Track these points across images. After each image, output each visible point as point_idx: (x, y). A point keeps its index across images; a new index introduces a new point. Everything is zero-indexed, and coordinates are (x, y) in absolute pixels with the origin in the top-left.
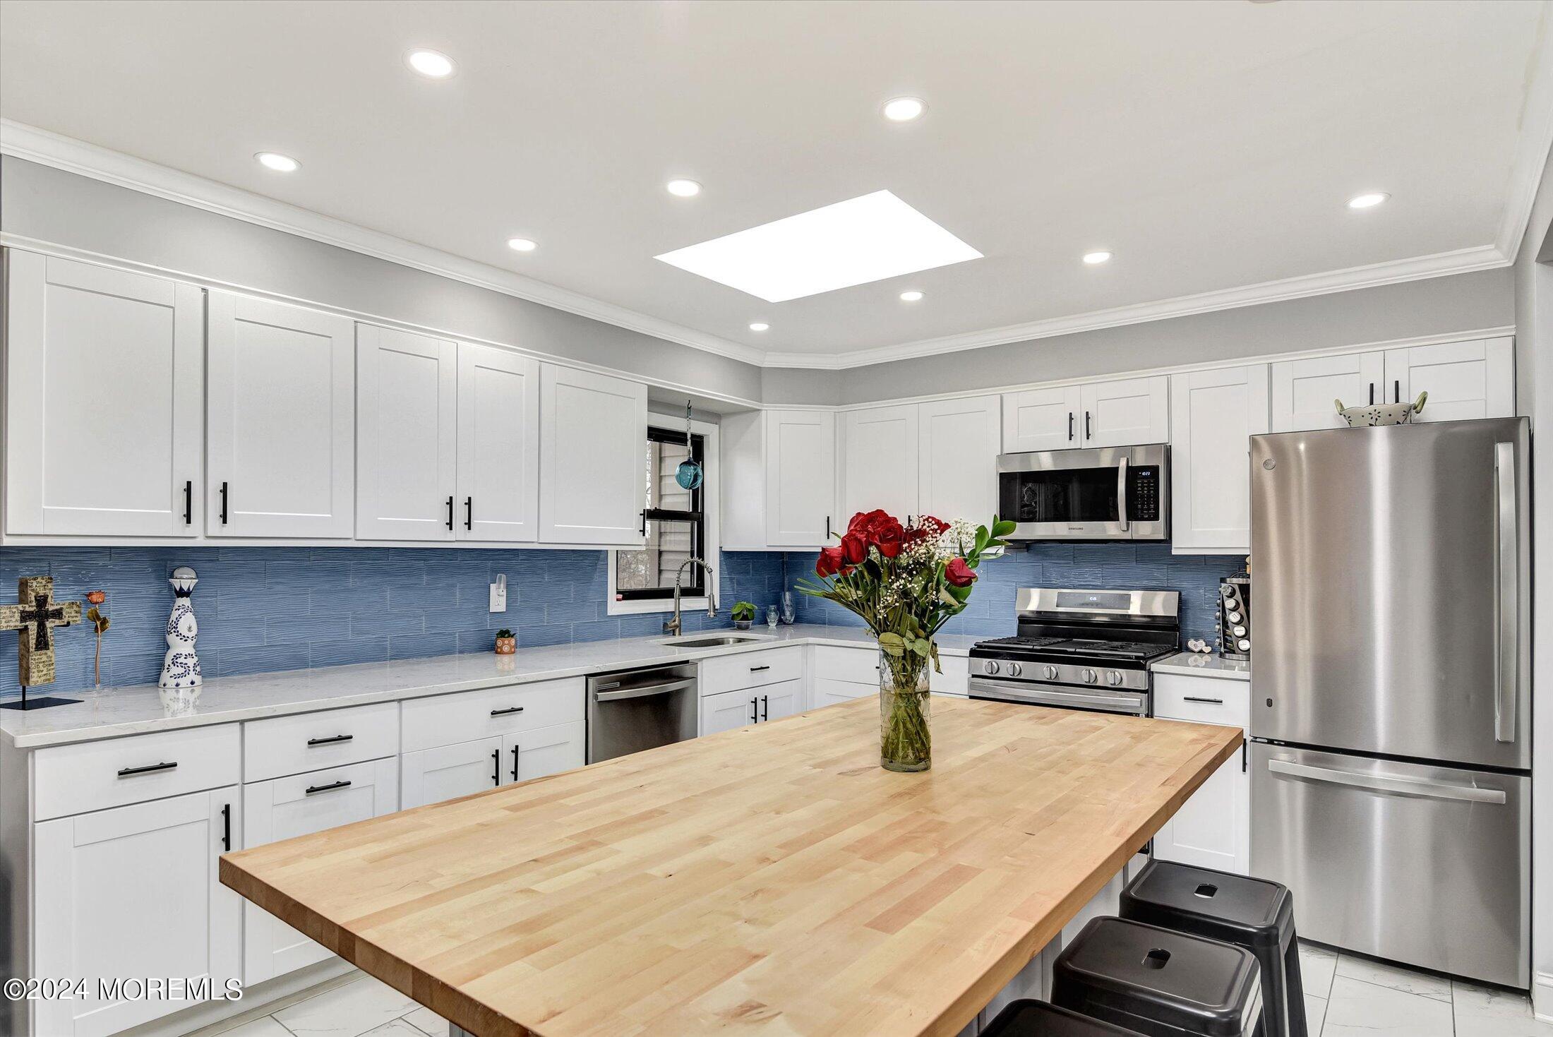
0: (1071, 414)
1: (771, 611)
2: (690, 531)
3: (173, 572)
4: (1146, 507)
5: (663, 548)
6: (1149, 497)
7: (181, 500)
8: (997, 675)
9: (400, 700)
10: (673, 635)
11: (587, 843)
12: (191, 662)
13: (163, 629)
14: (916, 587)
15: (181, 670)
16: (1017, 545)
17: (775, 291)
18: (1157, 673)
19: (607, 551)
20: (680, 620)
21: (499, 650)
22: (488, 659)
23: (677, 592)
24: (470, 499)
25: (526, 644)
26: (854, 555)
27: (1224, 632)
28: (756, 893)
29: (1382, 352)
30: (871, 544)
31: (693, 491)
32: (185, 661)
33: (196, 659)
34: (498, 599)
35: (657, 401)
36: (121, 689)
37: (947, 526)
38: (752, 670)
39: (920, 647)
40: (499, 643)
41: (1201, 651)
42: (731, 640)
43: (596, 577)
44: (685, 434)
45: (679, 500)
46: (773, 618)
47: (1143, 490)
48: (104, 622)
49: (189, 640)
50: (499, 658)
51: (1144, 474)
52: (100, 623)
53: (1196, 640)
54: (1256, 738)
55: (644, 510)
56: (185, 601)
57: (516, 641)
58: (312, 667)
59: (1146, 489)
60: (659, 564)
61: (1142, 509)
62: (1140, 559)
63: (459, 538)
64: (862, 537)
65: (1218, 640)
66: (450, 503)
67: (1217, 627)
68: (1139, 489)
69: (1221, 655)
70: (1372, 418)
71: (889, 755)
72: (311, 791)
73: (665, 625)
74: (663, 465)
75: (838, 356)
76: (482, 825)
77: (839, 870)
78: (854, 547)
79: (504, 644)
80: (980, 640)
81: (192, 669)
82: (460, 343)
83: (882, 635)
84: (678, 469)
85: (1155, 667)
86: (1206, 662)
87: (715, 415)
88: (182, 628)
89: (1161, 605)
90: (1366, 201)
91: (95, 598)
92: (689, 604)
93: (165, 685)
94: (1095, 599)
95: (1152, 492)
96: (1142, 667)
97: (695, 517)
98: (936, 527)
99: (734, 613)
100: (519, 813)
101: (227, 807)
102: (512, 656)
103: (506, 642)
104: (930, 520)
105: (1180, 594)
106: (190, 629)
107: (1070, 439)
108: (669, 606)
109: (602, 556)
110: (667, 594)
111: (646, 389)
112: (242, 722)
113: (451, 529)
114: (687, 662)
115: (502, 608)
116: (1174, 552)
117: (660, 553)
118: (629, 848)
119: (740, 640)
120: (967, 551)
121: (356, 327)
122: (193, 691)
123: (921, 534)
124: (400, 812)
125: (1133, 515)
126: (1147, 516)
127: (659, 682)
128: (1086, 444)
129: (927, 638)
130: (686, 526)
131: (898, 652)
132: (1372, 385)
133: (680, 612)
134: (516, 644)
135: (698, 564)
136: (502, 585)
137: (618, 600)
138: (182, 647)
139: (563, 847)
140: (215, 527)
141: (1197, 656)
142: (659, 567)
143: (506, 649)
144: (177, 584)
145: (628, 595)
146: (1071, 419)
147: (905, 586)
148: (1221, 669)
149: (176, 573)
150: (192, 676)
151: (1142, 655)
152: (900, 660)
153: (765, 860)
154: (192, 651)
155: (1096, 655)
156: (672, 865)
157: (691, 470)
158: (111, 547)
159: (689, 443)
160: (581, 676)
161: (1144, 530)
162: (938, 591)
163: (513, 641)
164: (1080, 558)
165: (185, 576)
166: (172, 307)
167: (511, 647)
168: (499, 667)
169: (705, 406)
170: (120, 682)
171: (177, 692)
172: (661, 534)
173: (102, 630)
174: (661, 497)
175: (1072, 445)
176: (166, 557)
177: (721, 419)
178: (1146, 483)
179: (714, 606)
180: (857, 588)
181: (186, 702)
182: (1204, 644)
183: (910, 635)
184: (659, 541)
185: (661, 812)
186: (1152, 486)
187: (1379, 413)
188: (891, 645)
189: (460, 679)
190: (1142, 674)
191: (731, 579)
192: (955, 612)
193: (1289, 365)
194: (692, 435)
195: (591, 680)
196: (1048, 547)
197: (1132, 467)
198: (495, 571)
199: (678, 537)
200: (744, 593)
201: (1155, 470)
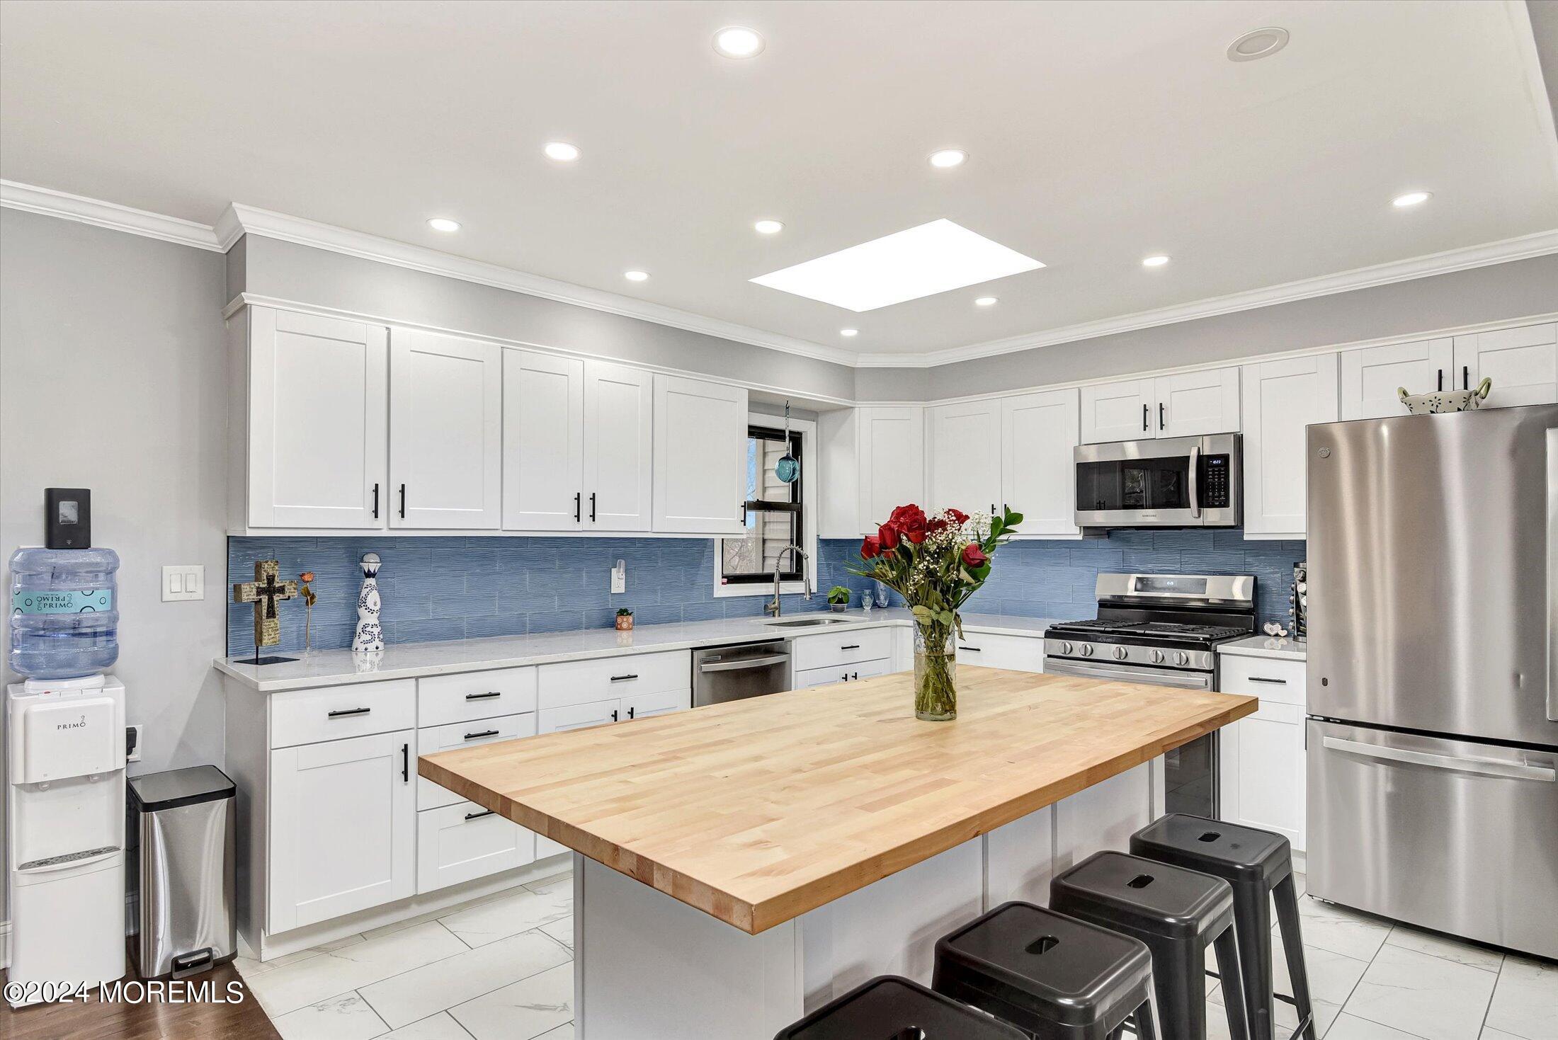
0: (1145, 405)
1: (866, 595)
2: (790, 520)
3: (363, 557)
4: (1216, 494)
5: (766, 537)
6: (1220, 484)
7: (371, 497)
8: (1070, 655)
9: (537, 665)
10: (774, 616)
11: (672, 757)
12: (376, 630)
13: (355, 602)
14: (940, 567)
15: (369, 637)
16: (1096, 532)
17: (859, 303)
18: (1223, 654)
19: (713, 539)
20: (779, 603)
21: (619, 627)
22: (609, 634)
23: (777, 578)
24: (594, 494)
25: (643, 622)
26: (888, 542)
27: (1298, 616)
28: (784, 788)
29: (1452, 339)
30: (902, 532)
31: (793, 483)
32: (372, 630)
33: (380, 628)
34: (618, 582)
35: (757, 402)
36: (324, 651)
37: (967, 517)
38: (843, 648)
39: (944, 618)
40: (619, 620)
41: (1277, 635)
42: (827, 621)
43: (704, 564)
44: (784, 431)
45: (780, 493)
46: (868, 601)
47: (1214, 478)
48: (313, 597)
49: (375, 613)
50: (619, 634)
51: (1214, 462)
52: (310, 598)
53: (1272, 624)
54: (1313, 716)
55: (745, 502)
56: (372, 581)
57: (634, 619)
58: (467, 637)
59: (1216, 477)
60: (763, 551)
61: (1213, 497)
62: (1217, 544)
63: (585, 529)
64: (895, 527)
65: (1291, 624)
66: (578, 499)
67: (1291, 610)
68: (1211, 477)
69: (1295, 639)
70: (1432, 405)
71: (921, 707)
72: (468, 737)
73: (766, 607)
74: (767, 459)
75: (926, 355)
76: (598, 745)
77: (850, 778)
78: (889, 534)
79: (623, 621)
80: (1056, 622)
81: (376, 636)
82: (586, 360)
83: (914, 607)
84: (777, 464)
85: (1221, 648)
86: (1282, 645)
87: (812, 413)
88: (370, 603)
89: (1238, 590)
90: (1410, 200)
91: (306, 578)
92: (788, 587)
93: (356, 649)
94: (1172, 583)
95: (1222, 479)
96: (1207, 648)
97: (795, 507)
98: (954, 518)
99: (831, 596)
100: (624, 739)
101: (406, 746)
102: (631, 632)
103: (625, 620)
104: (951, 512)
105: (1256, 579)
106: (375, 604)
107: (1145, 430)
108: (770, 589)
109: (709, 544)
110: (768, 578)
111: (746, 393)
112: (417, 678)
113: (578, 521)
114: (782, 639)
115: (623, 591)
116: (1246, 538)
117: (764, 541)
118: (702, 761)
119: (835, 621)
120: (984, 538)
121: (502, 352)
122: (377, 654)
123: (942, 524)
124: (537, 736)
125: (1204, 502)
126: (1218, 503)
127: (759, 656)
128: (1160, 434)
129: (951, 611)
130: (786, 516)
131: (928, 622)
132: (1440, 372)
133: (779, 595)
134: (634, 620)
135: (797, 552)
136: (622, 569)
137: (723, 583)
138: (369, 618)
139: (655, 758)
140: (396, 521)
141: (1273, 639)
142: (763, 554)
143: (625, 625)
144: (366, 567)
145: (733, 579)
146: (1145, 410)
147: (928, 567)
148: (1295, 651)
149: (366, 558)
150: (377, 642)
151: (1208, 636)
152: (929, 627)
153: (799, 771)
154: (377, 622)
155: (1167, 636)
156: (729, 772)
157: (789, 465)
158: (317, 537)
159: (787, 439)
160: (687, 649)
161: (1213, 516)
162: (958, 570)
163: (631, 619)
164: (1160, 544)
165: (372, 561)
166: (364, 344)
167: (629, 624)
168: (619, 640)
169: (801, 405)
170: (323, 646)
171: (366, 655)
172: (765, 523)
173: (312, 604)
174: (764, 489)
175: (1148, 435)
176: (356, 545)
177: (818, 416)
178: (1217, 471)
179: (810, 590)
180: (892, 569)
181: (372, 663)
182: (1280, 627)
183: (936, 608)
184: (763, 530)
185: (729, 741)
186: (1223, 474)
187: (1439, 400)
188: (922, 616)
189: (586, 649)
190: (1205, 655)
191: (828, 565)
192: (974, 589)
193: (1357, 353)
194: (790, 432)
195: (696, 653)
196: (1129, 533)
197: (1203, 456)
198: (617, 557)
199: (780, 525)
200: (841, 578)
201: (1225, 458)
